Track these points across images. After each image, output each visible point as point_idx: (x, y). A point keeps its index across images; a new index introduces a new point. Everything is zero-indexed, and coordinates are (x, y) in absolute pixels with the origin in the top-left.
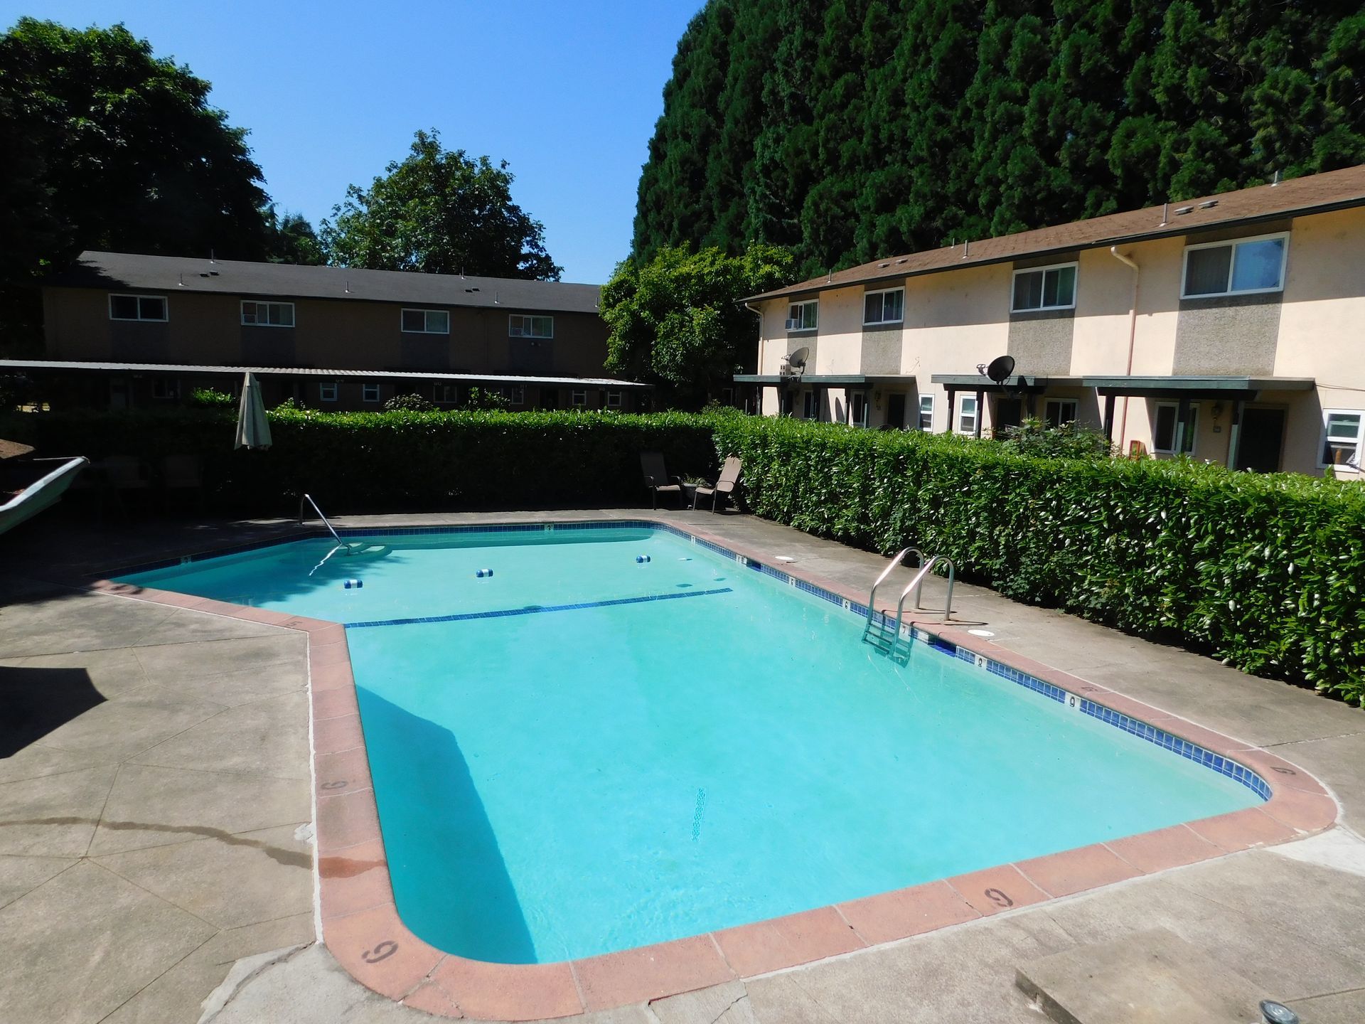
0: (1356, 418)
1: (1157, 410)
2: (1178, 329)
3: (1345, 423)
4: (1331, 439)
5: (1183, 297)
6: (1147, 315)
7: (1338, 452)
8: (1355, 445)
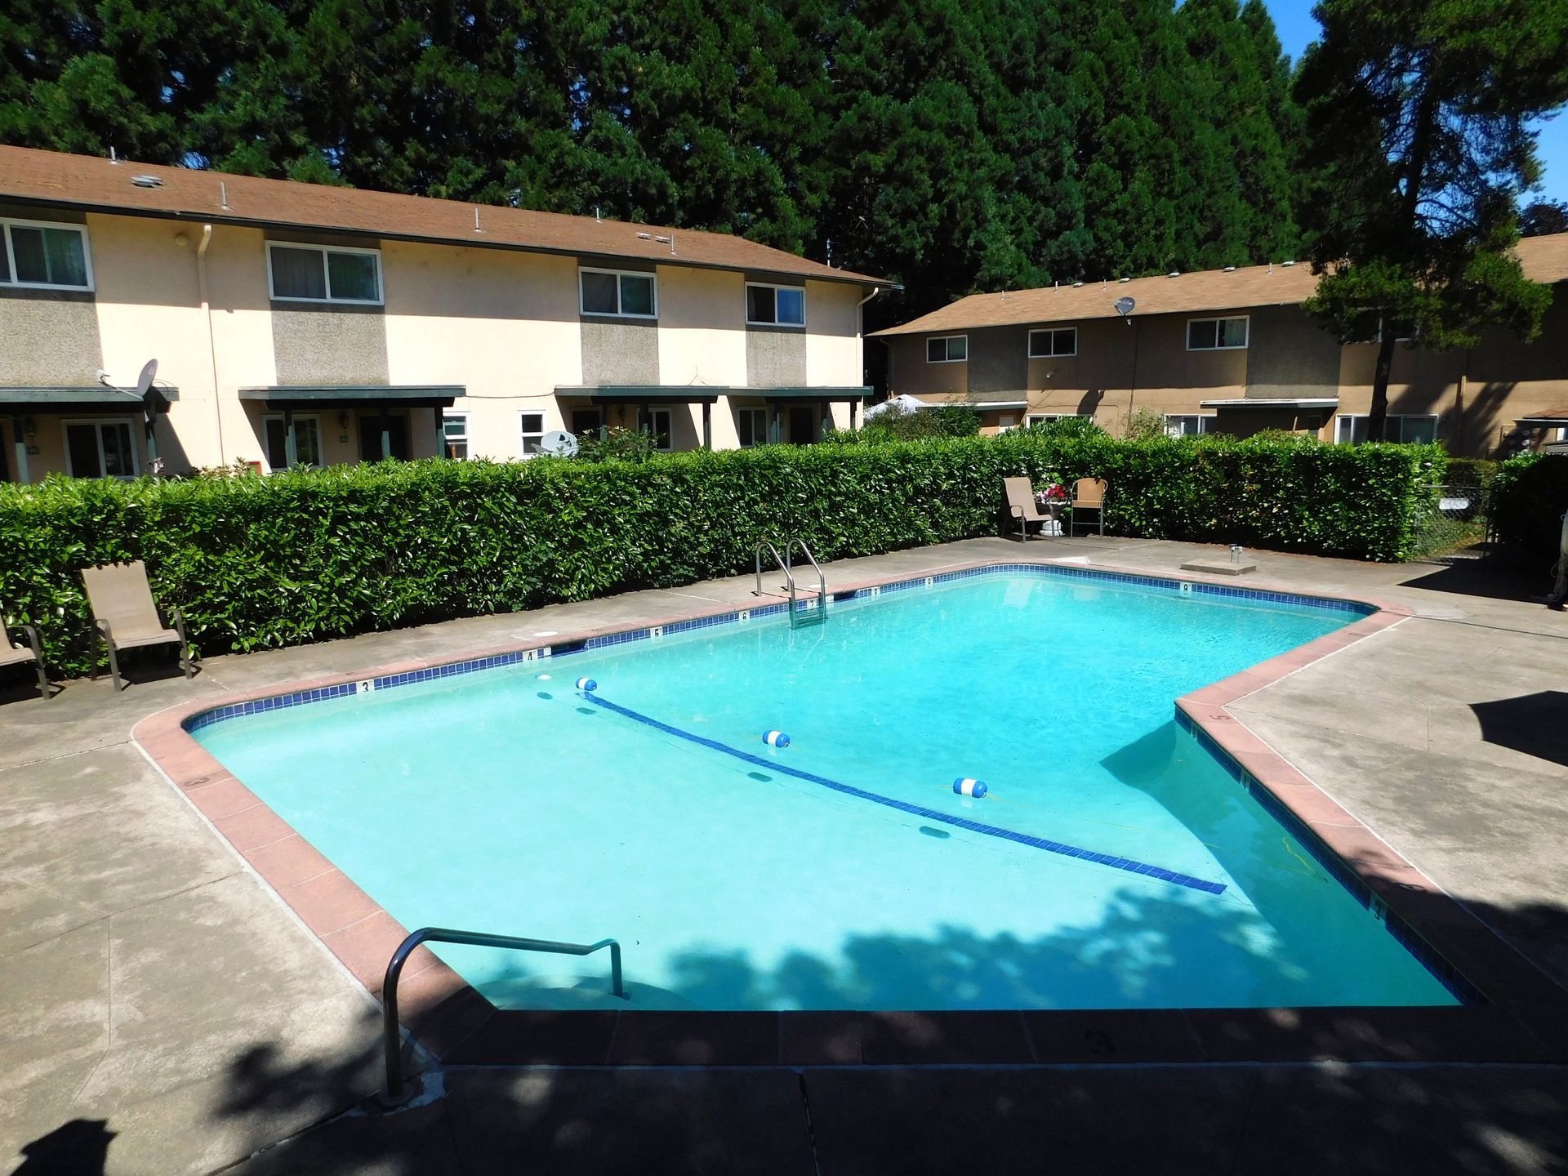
0: (462, 419)
1: (265, 426)
2: (275, 333)
3: (454, 423)
4: (449, 437)
5: (273, 298)
6: (225, 311)
7: (454, 448)
8: (465, 440)
